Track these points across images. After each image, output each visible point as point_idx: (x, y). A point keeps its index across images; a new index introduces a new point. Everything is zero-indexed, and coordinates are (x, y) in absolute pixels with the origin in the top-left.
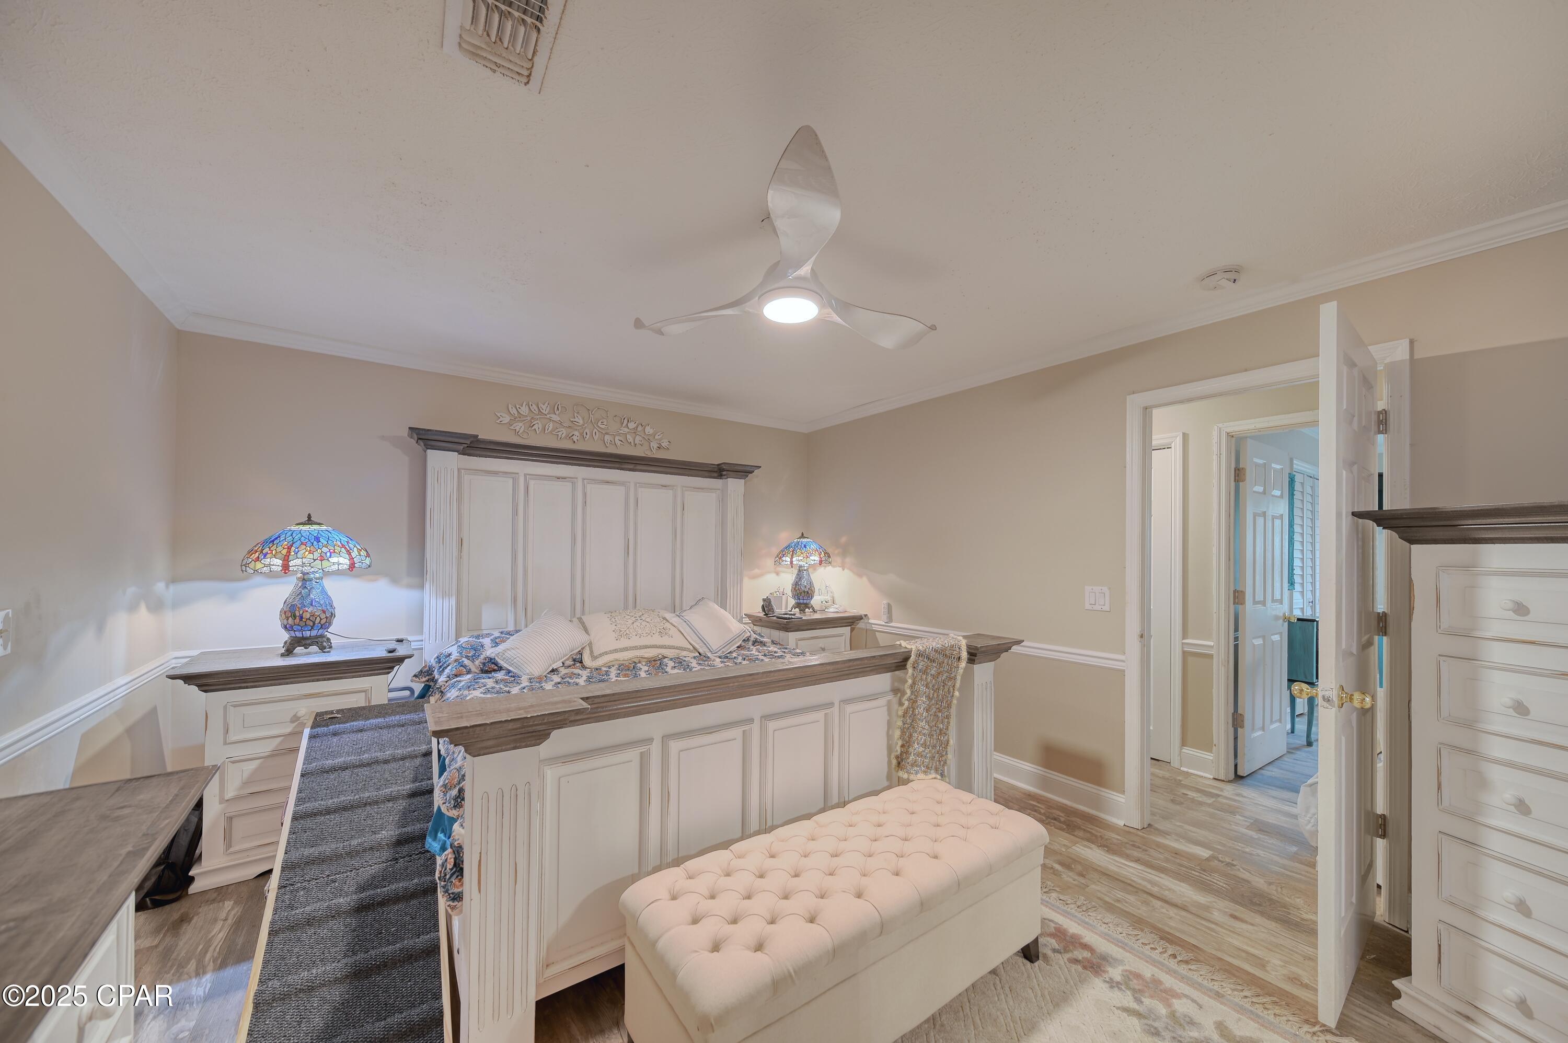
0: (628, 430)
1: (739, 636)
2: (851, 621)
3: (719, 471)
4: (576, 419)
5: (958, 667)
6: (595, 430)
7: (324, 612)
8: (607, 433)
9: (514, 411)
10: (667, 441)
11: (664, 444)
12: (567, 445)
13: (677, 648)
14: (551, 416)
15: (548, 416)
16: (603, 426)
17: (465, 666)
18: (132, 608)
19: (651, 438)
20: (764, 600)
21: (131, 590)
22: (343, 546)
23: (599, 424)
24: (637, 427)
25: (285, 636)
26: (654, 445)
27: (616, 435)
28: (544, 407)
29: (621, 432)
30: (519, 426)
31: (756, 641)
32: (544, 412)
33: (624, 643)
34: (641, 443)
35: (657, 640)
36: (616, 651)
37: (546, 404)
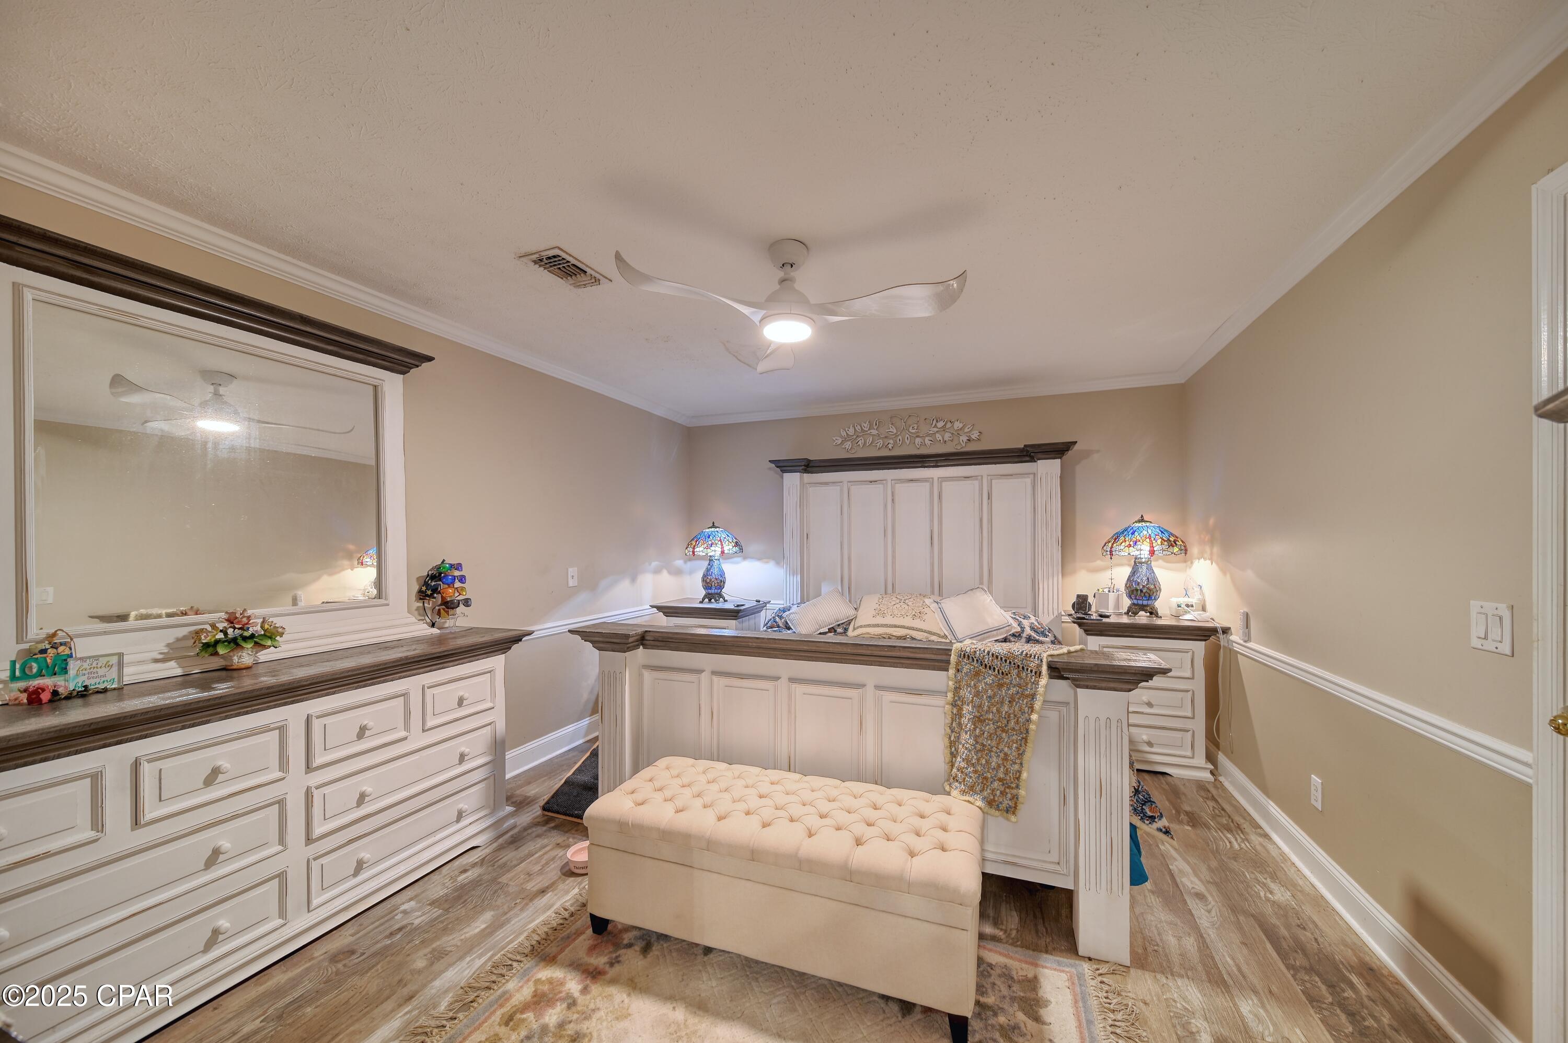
0: (937, 430)
1: (999, 629)
2: (1204, 633)
3: (1028, 454)
4: (891, 430)
5: (1038, 685)
6: (907, 435)
7: (716, 579)
8: (917, 436)
9: (844, 434)
10: (977, 432)
11: (975, 435)
12: (885, 453)
13: (925, 631)
14: (871, 431)
15: (869, 432)
16: (914, 431)
17: (776, 622)
18: (657, 571)
19: (960, 432)
20: (1078, 596)
21: (655, 564)
22: (720, 540)
23: (910, 430)
24: (945, 425)
25: (703, 592)
26: (964, 438)
27: (926, 436)
28: (866, 425)
29: (931, 432)
30: (848, 445)
31: (1029, 638)
32: (866, 429)
33: (879, 620)
34: (950, 439)
35: (907, 622)
36: (869, 626)
37: (867, 423)
